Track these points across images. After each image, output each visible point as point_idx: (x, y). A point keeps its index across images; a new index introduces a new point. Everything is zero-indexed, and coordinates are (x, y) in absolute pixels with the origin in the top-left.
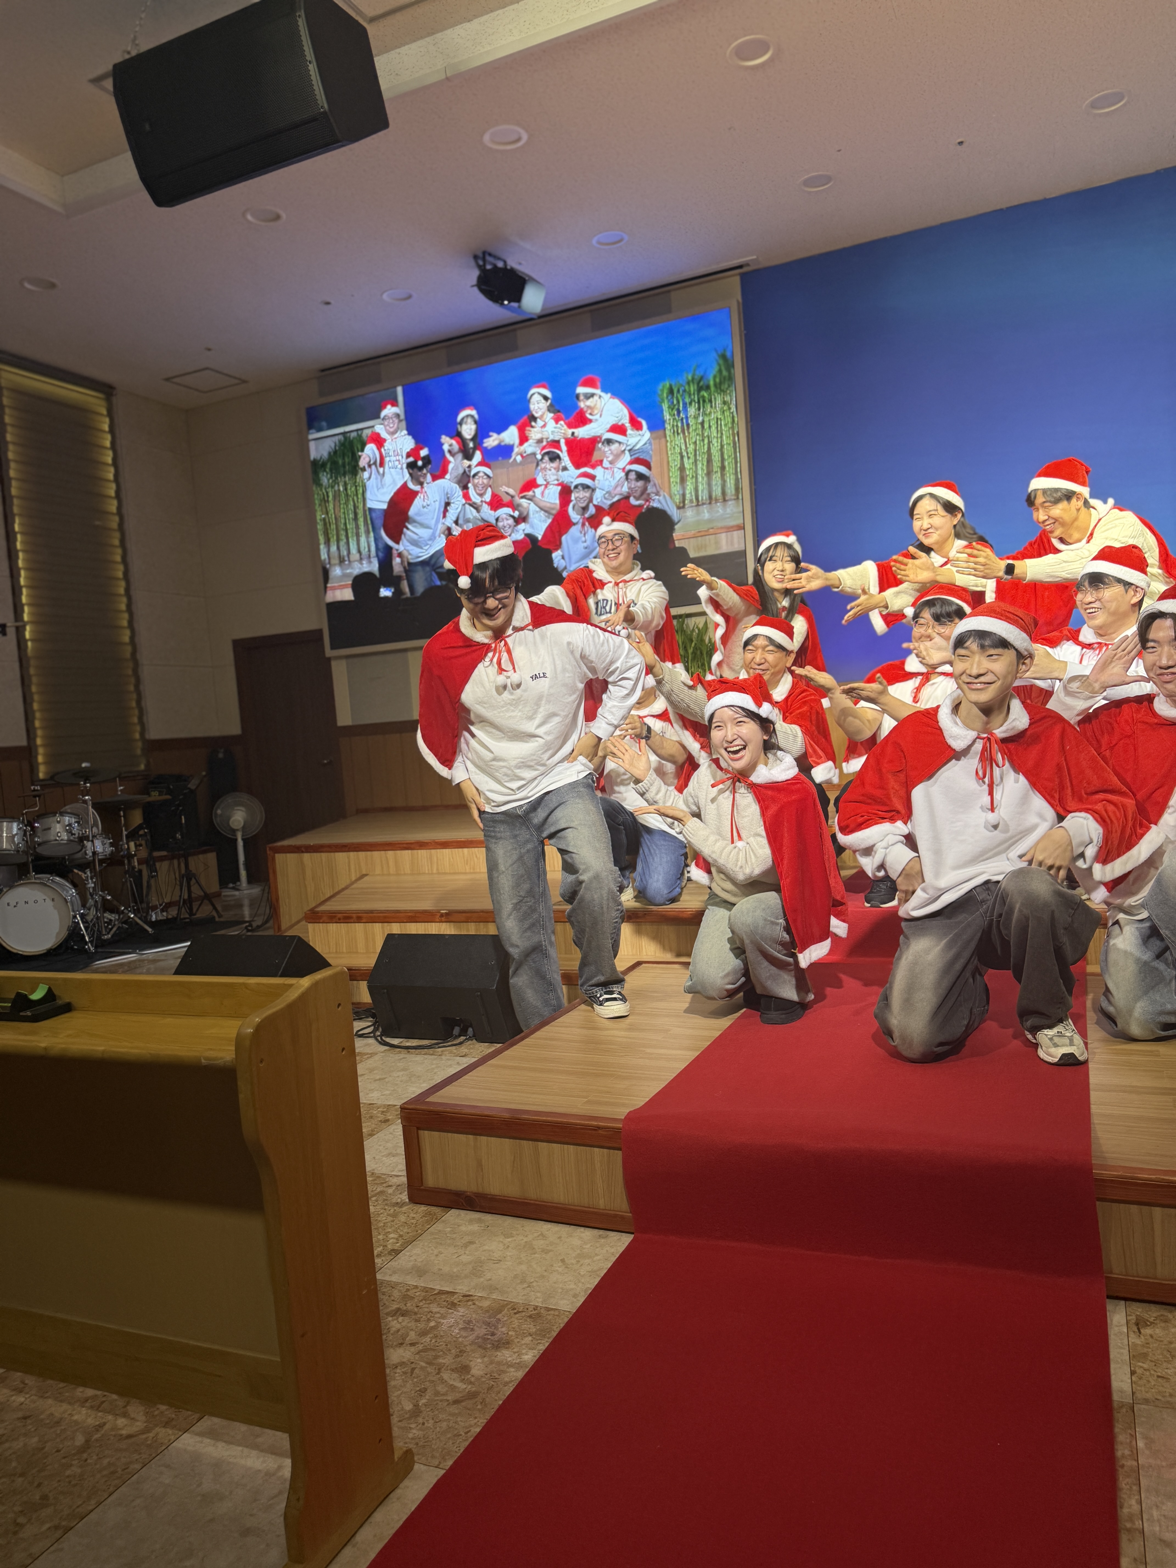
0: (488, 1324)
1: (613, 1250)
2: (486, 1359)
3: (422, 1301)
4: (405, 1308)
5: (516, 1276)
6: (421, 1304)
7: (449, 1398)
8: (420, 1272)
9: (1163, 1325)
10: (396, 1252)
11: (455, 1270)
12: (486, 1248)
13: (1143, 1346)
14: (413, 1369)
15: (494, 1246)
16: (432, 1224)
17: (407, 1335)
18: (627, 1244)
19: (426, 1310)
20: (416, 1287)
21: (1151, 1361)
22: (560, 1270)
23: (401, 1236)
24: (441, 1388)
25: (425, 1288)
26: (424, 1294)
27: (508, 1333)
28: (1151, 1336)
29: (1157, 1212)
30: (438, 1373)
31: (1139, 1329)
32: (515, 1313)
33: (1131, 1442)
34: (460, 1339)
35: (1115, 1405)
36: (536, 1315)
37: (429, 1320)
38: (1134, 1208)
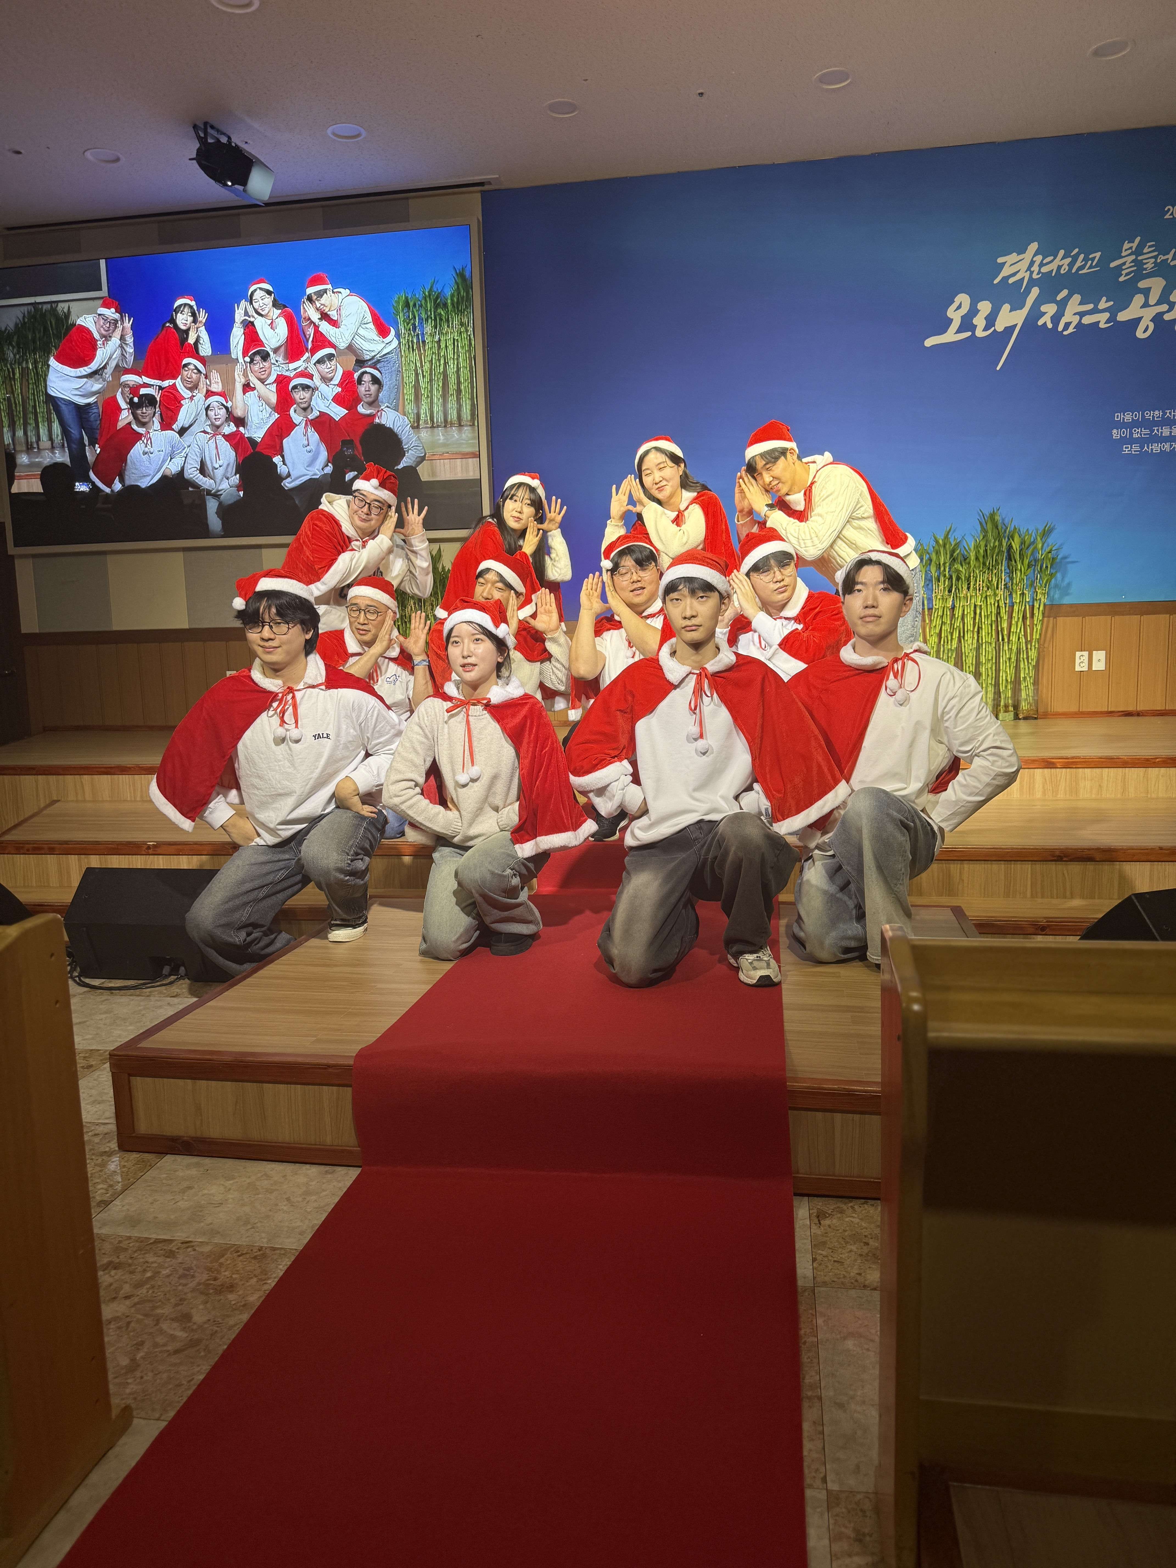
0: (210, 1269)
1: (340, 1185)
2: (208, 1305)
3: (135, 1252)
4: (118, 1261)
5: (238, 1219)
6: (136, 1255)
7: (169, 1348)
8: (133, 1221)
9: (839, 1215)
10: (105, 1204)
11: (173, 1217)
12: (206, 1192)
13: (822, 1236)
14: (129, 1323)
15: (215, 1190)
16: (145, 1171)
17: (121, 1288)
18: (354, 1178)
19: (142, 1260)
20: (130, 1238)
21: (829, 1248)
22: (285, 1208)
23: (111, 1186)
24: (160, 1340)
25: (139, 1238)
26: (137, 1244)
27: (231, 1277)
28: (829, 1226)
29: (838, 1117)
30: (157, 1325)
31: (819, 1220)
32: (239, 1256)
33: (812, 1321)
34: (180, 1288)
35: (799, 1290)
36: (261, 1255)
37: (145, 1271)
38: (819, 1115)
